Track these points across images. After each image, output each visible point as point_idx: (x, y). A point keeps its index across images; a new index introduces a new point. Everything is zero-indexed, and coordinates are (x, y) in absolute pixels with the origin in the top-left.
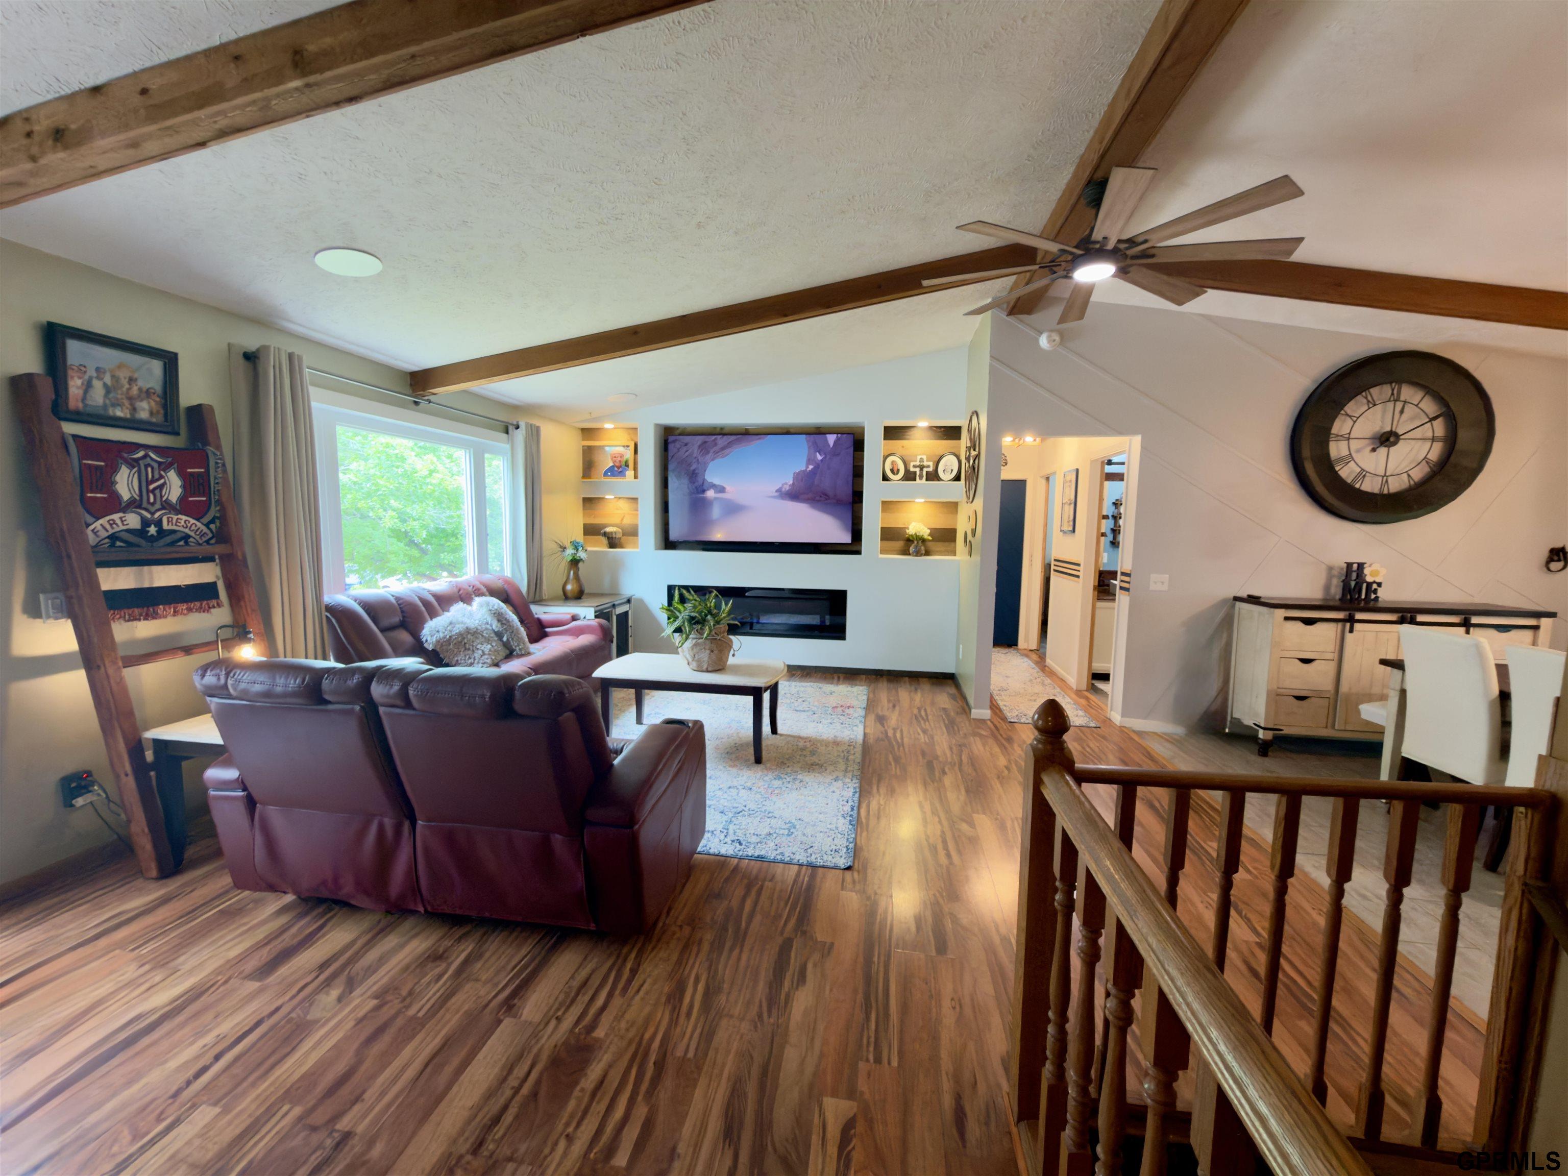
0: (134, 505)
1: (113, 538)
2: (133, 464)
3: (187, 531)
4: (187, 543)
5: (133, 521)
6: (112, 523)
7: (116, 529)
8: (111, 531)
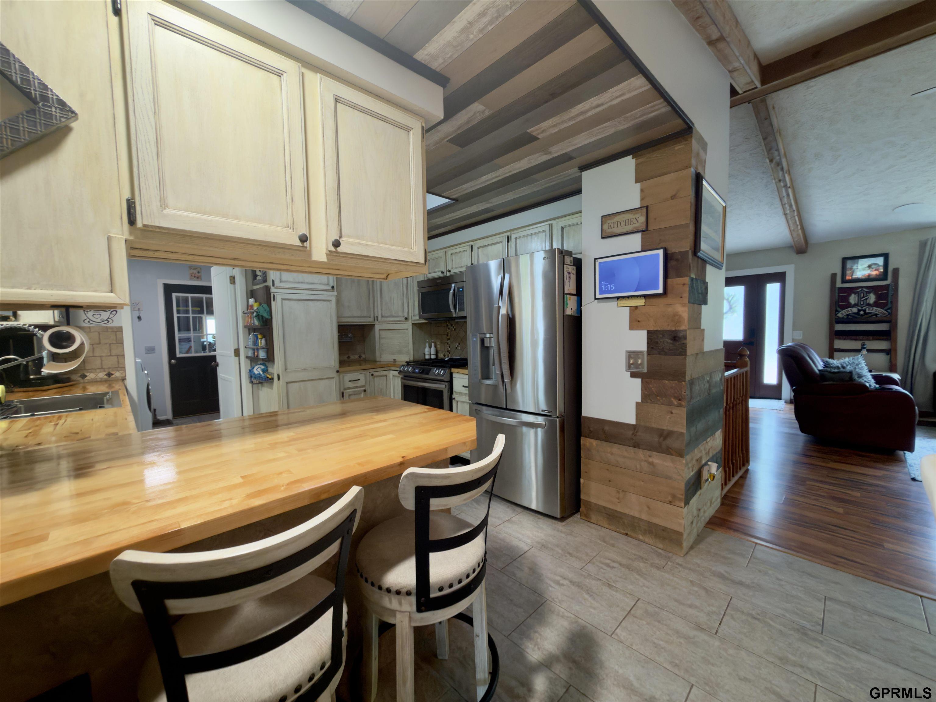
0: (855, 305)
1: (848, 315)
2: (855, 293)
3: (877, 312)
4: (877, 316)
5: (855, 310)
6: (848, 311)
7: (849, 313)
8: (847, 313)
